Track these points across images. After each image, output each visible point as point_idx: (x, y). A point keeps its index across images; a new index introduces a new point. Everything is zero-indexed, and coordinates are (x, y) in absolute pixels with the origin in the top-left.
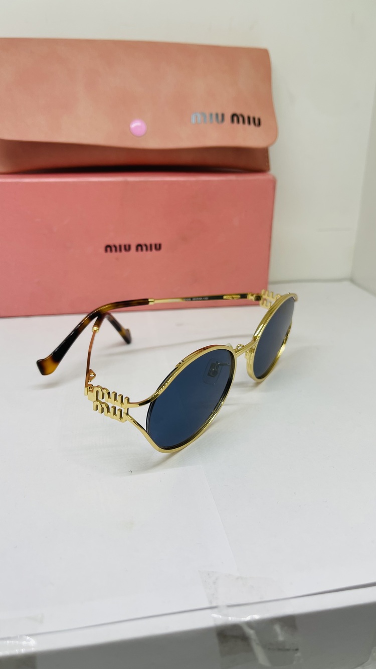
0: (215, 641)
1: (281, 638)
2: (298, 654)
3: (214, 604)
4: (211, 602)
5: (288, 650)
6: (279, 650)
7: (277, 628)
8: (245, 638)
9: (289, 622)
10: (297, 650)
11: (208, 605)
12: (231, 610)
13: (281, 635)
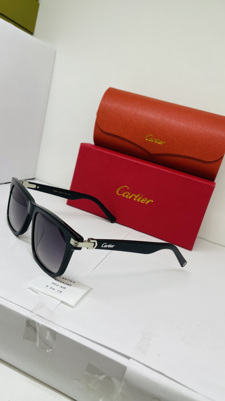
0: (25, 323)
1: (47, 338)
2: (50, 350)
3: (32, 311)
4: (33, 310)
5: (47, 345)
6: (44, 341)
7: (48, 333)
8: (35, 330)
9: (54, 334)
10: (51, 348)
11: (31, 310)
12: (37, 316)
13: (48, 337)
